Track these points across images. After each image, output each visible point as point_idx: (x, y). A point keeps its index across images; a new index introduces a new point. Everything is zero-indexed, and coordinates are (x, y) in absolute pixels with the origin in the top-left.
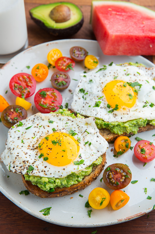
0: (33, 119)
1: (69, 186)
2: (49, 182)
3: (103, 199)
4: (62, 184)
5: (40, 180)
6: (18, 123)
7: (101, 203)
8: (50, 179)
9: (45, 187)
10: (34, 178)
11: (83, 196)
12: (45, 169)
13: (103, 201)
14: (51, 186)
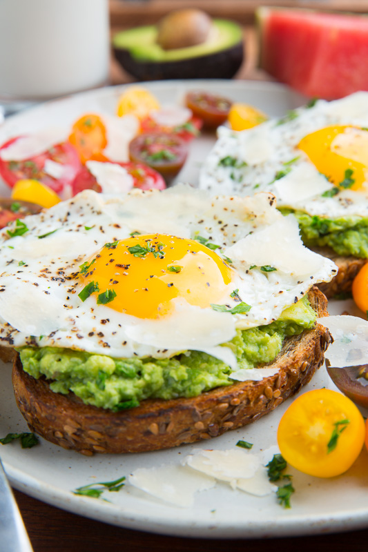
0: (63, 215)
1: (198, 389)
2: (119, 374)
3: (337, 424)
4: (167, 379)
5: (82, 366)
6: (13, 227)
7: (333, 442)
8: (120, 363)
9: (101, 386)
10: (60, 360)
11: (252, 445)
12: (100, 328)
13: (341, 431)
14: (125, 389)
